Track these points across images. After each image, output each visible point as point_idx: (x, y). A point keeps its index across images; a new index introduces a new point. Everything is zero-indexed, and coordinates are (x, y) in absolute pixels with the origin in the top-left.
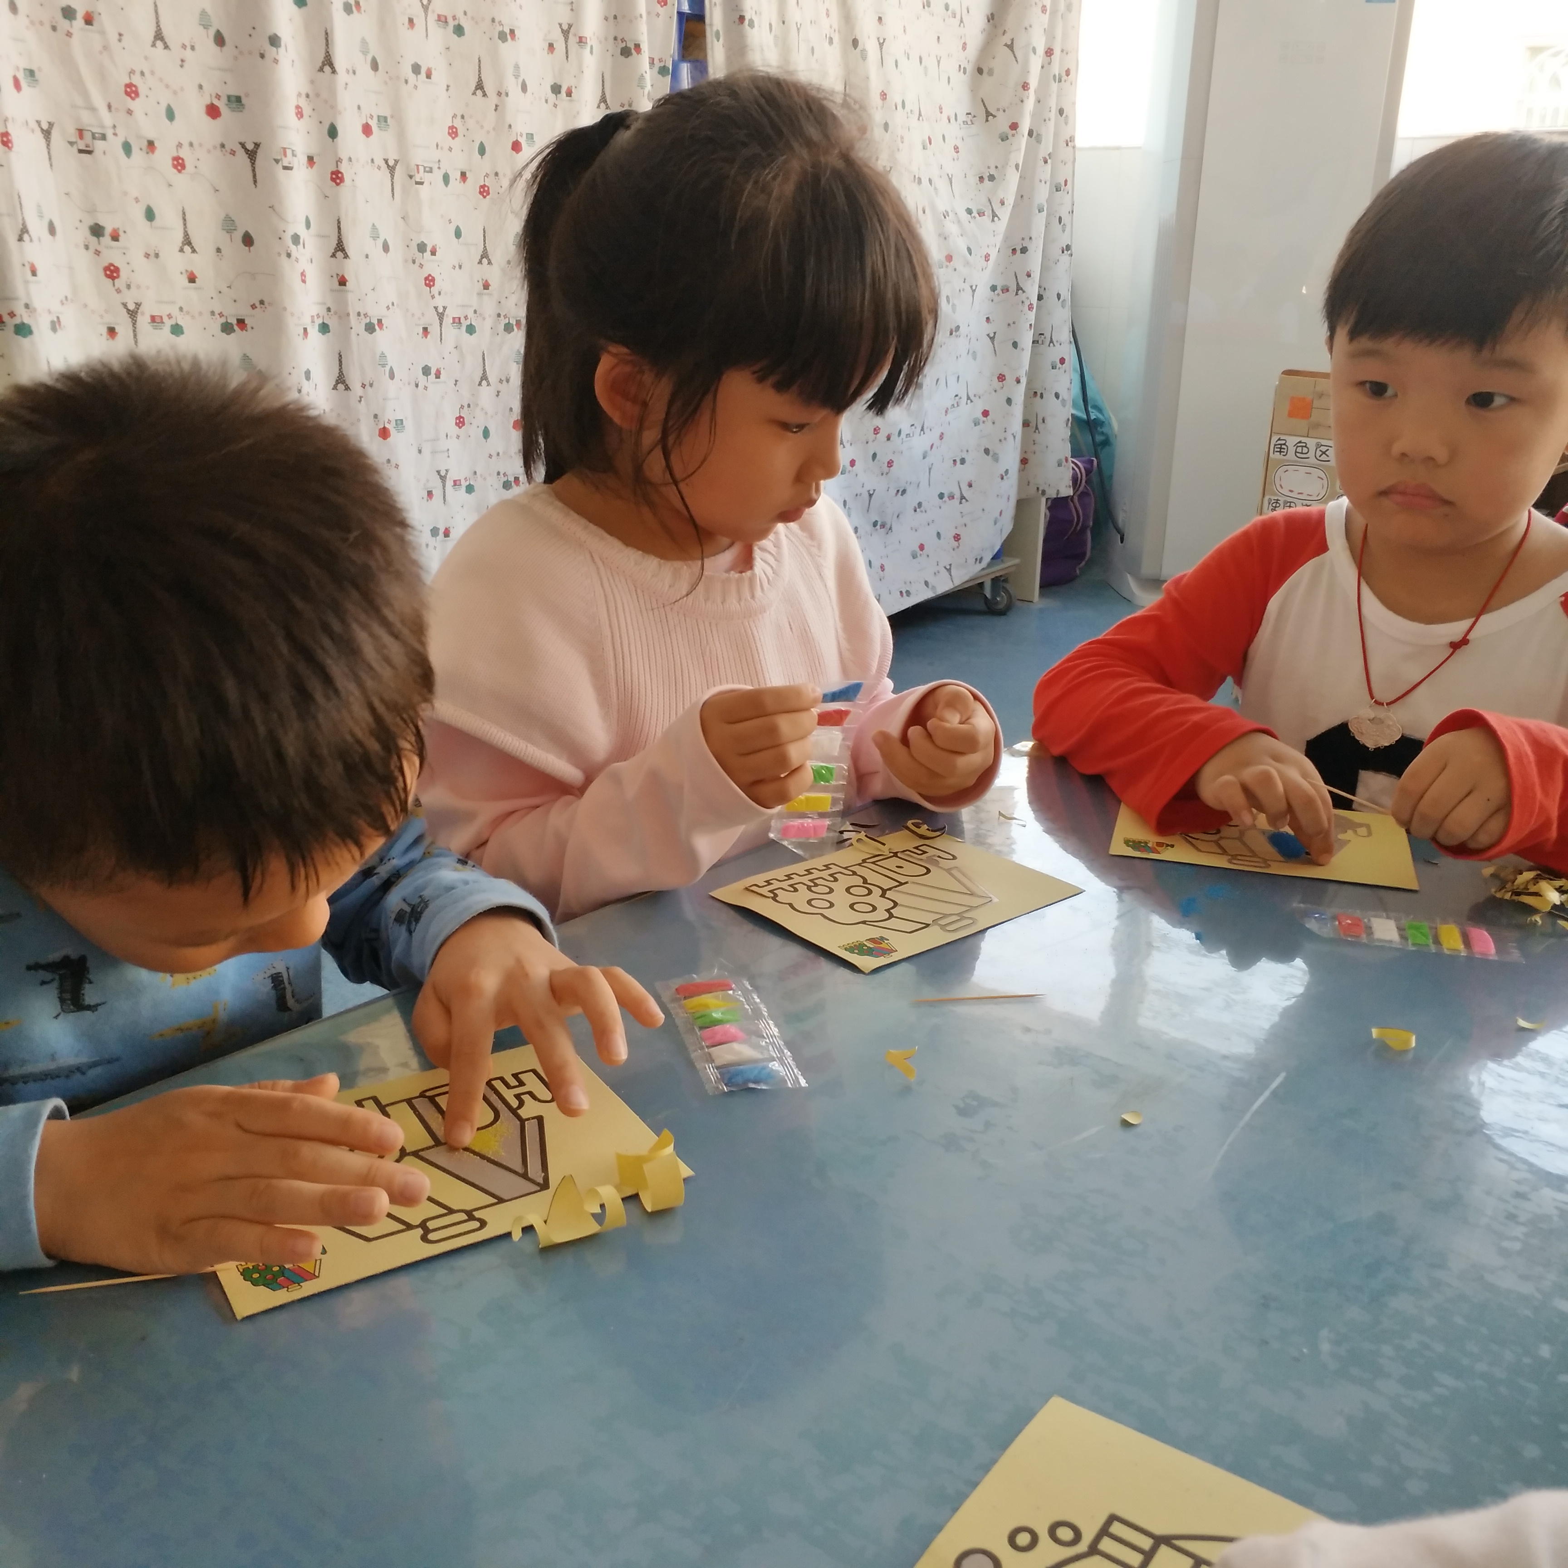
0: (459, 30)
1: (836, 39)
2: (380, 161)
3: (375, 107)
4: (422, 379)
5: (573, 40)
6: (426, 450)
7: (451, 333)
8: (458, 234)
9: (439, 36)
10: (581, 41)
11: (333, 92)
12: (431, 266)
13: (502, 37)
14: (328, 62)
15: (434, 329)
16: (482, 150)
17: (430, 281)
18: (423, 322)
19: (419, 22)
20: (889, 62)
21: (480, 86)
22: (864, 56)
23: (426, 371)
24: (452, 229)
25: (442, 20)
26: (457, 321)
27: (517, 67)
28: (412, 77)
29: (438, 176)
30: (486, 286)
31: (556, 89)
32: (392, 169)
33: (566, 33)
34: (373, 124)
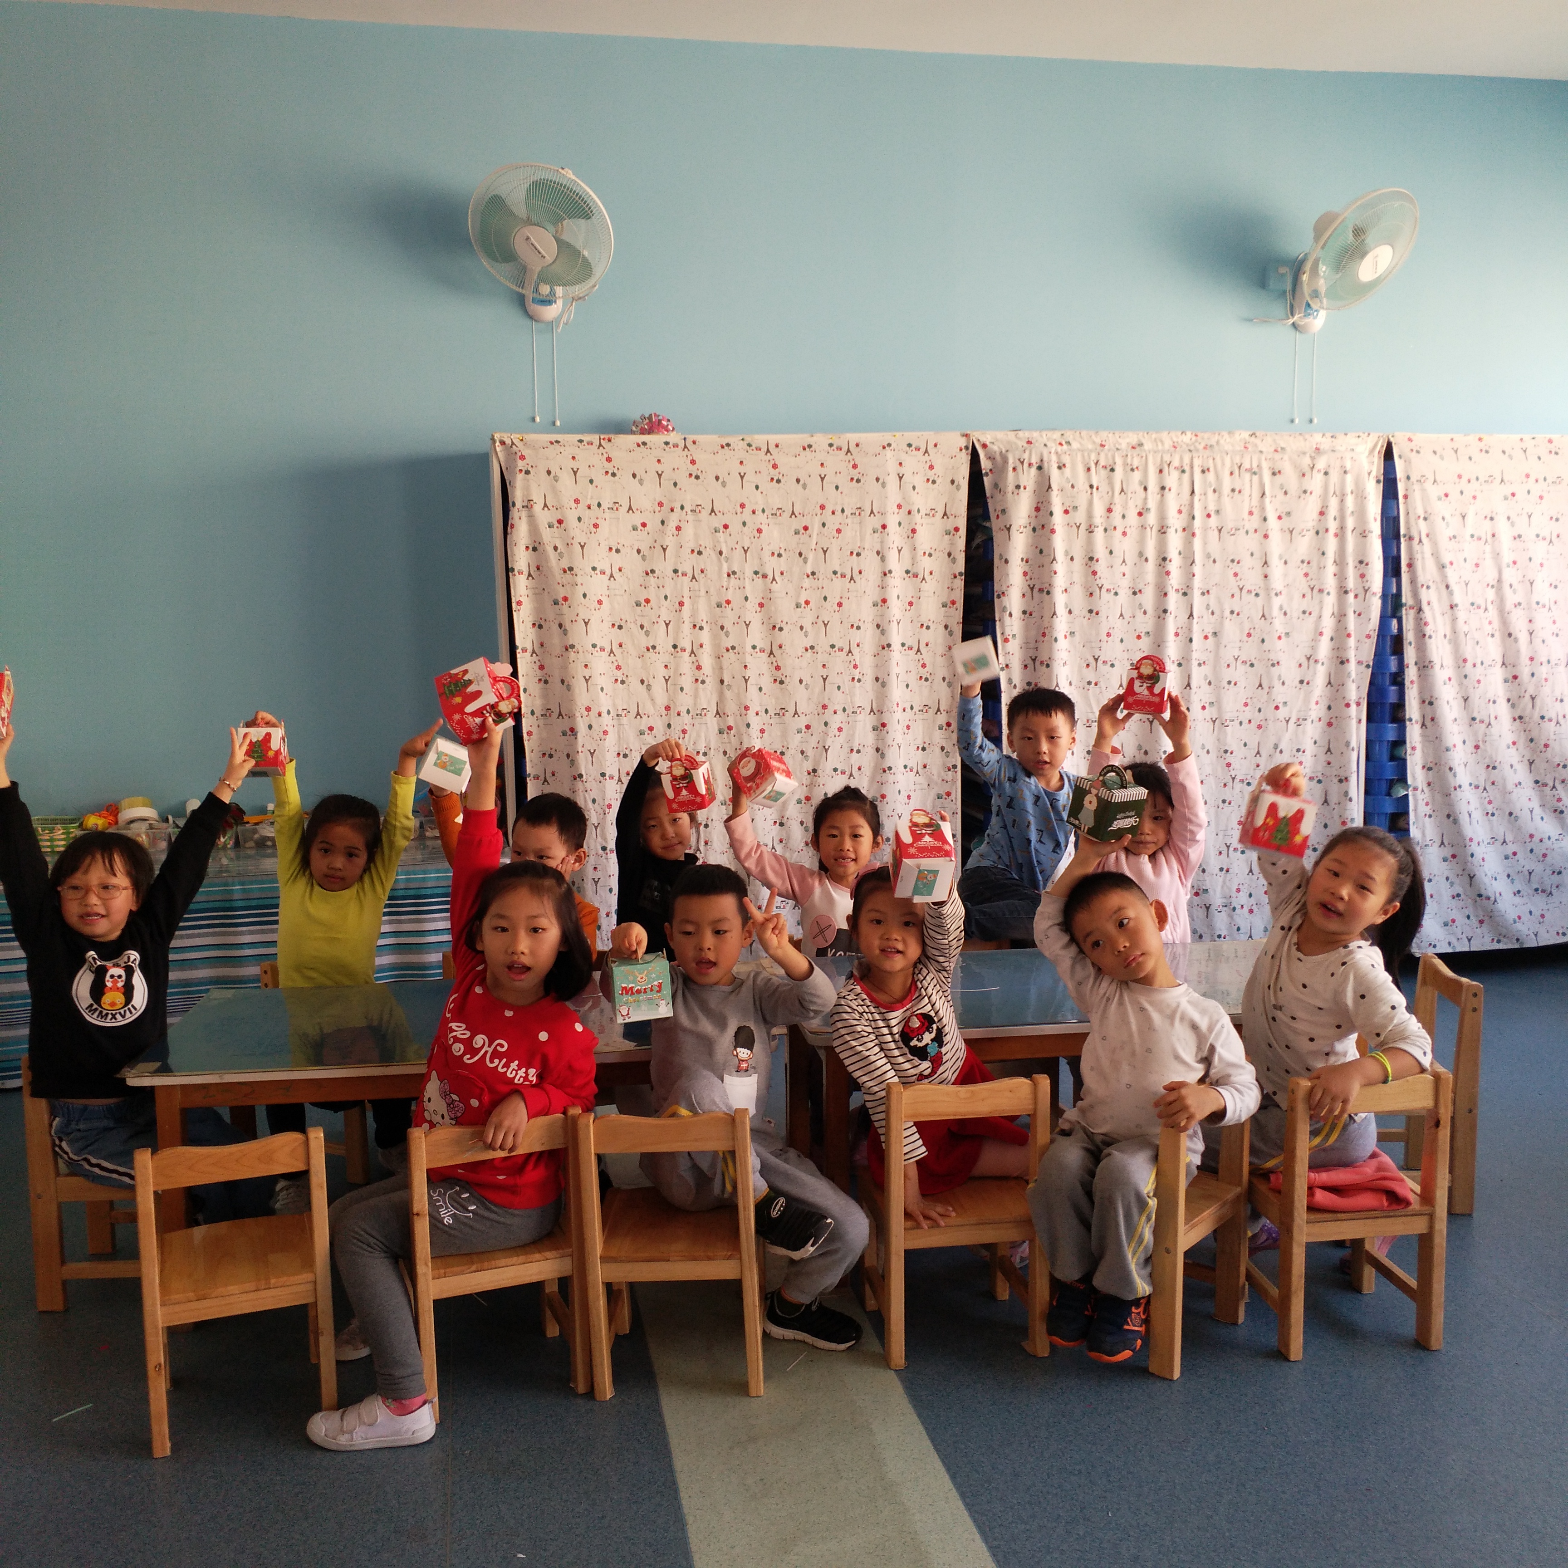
0: (1252, 665)
1: (1497, 634)
2: (1208, 719)
3: (1207, 699)
4: (1221, 805)
5: (1312, 661)
6: (1221, 834)
7: (1238, 786)
8: (1245, 745)
9: (1242, 669)
10: (1316, 661)
11: (1189, 696)
12: (1229, 758)
13: (1273, 665)
14: (1189, 685)
15: (1230, 784)
16: (1260, 710)
17: (1229, 765)
18: (1224, 781)
19: (1233, 666)
20: (1537, 641)
21: (1260, 685)
22: (1516, 640)
23: (1224, 801)
24: (1243, 743)
25: (1244, 662)
26: (1242, 781)
27: (1280, 676)
28: (1227, 686)
29: (1237, 723)
30: (1258, 766)
31: (1301, 682)
32: (1214, 722)
33: (1309, 659)
34: (1207, 705)
